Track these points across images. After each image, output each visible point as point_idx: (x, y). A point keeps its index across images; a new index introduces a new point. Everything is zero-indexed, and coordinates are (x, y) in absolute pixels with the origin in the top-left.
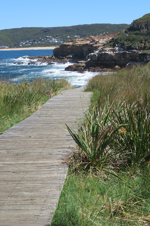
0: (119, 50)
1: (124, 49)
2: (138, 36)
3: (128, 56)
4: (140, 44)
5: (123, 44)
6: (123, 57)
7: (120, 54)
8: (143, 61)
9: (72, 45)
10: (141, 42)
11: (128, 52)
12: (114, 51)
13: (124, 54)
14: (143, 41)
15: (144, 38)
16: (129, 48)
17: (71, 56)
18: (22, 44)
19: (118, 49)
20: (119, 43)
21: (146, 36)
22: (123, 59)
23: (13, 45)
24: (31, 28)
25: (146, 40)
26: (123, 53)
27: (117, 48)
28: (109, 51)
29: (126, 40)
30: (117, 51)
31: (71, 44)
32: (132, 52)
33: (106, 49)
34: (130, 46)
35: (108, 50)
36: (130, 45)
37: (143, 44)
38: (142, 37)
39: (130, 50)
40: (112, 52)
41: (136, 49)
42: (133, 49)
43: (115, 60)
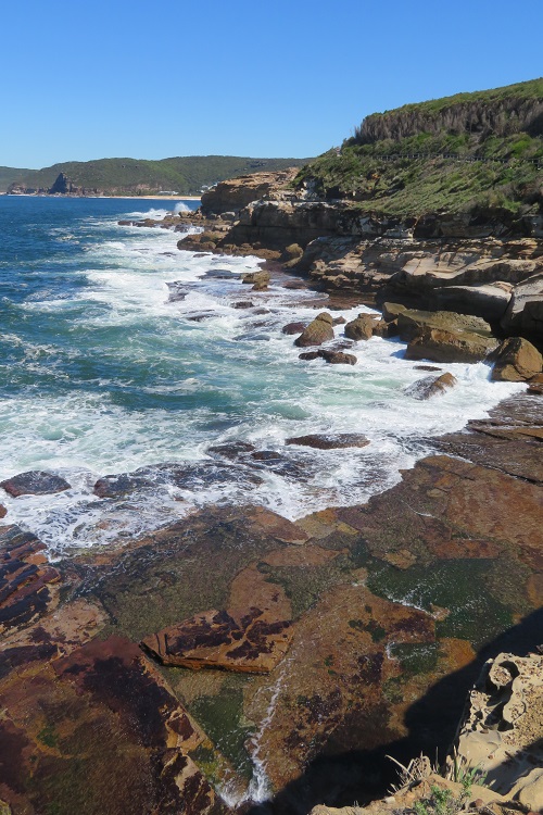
0: (309, 199)
1: (321, 196)
2: (364, 159)
3: (325, 217)
4: (365, 182)
5: (320, 182)
6: (315, 221)
7: (307, 210)
8: (350, 236)
9: (241, 187)
10: (369, 177)
11: (327, 206)
12: (294, 199)
13: (317, 210)
14: (376, 175)
15: (379, 164)
16: (334, 194)
17: (233, 214)
18: (206, 189)
19: (305, 196)
20: (312, 177)
21: (384, 158)
22: (312, 225)
23: (186, 189)
24: (227, 157)
25: (382, 171)
26: (314, 208)
27: (305, 192)
28: (282, 200)
29: (330, 170)
30: (301, 201)
31: (238, 183)
32: (338, 205)
33: (275, 194)
34: (336, 188)
35: (279, 198)
36: (336, 184)
37: (373, 184)
38: (372, 162)
39: (334, 201)
40: (289, 203)
41: (350, 196)
42: (342, 196)
43: (293, 228)
